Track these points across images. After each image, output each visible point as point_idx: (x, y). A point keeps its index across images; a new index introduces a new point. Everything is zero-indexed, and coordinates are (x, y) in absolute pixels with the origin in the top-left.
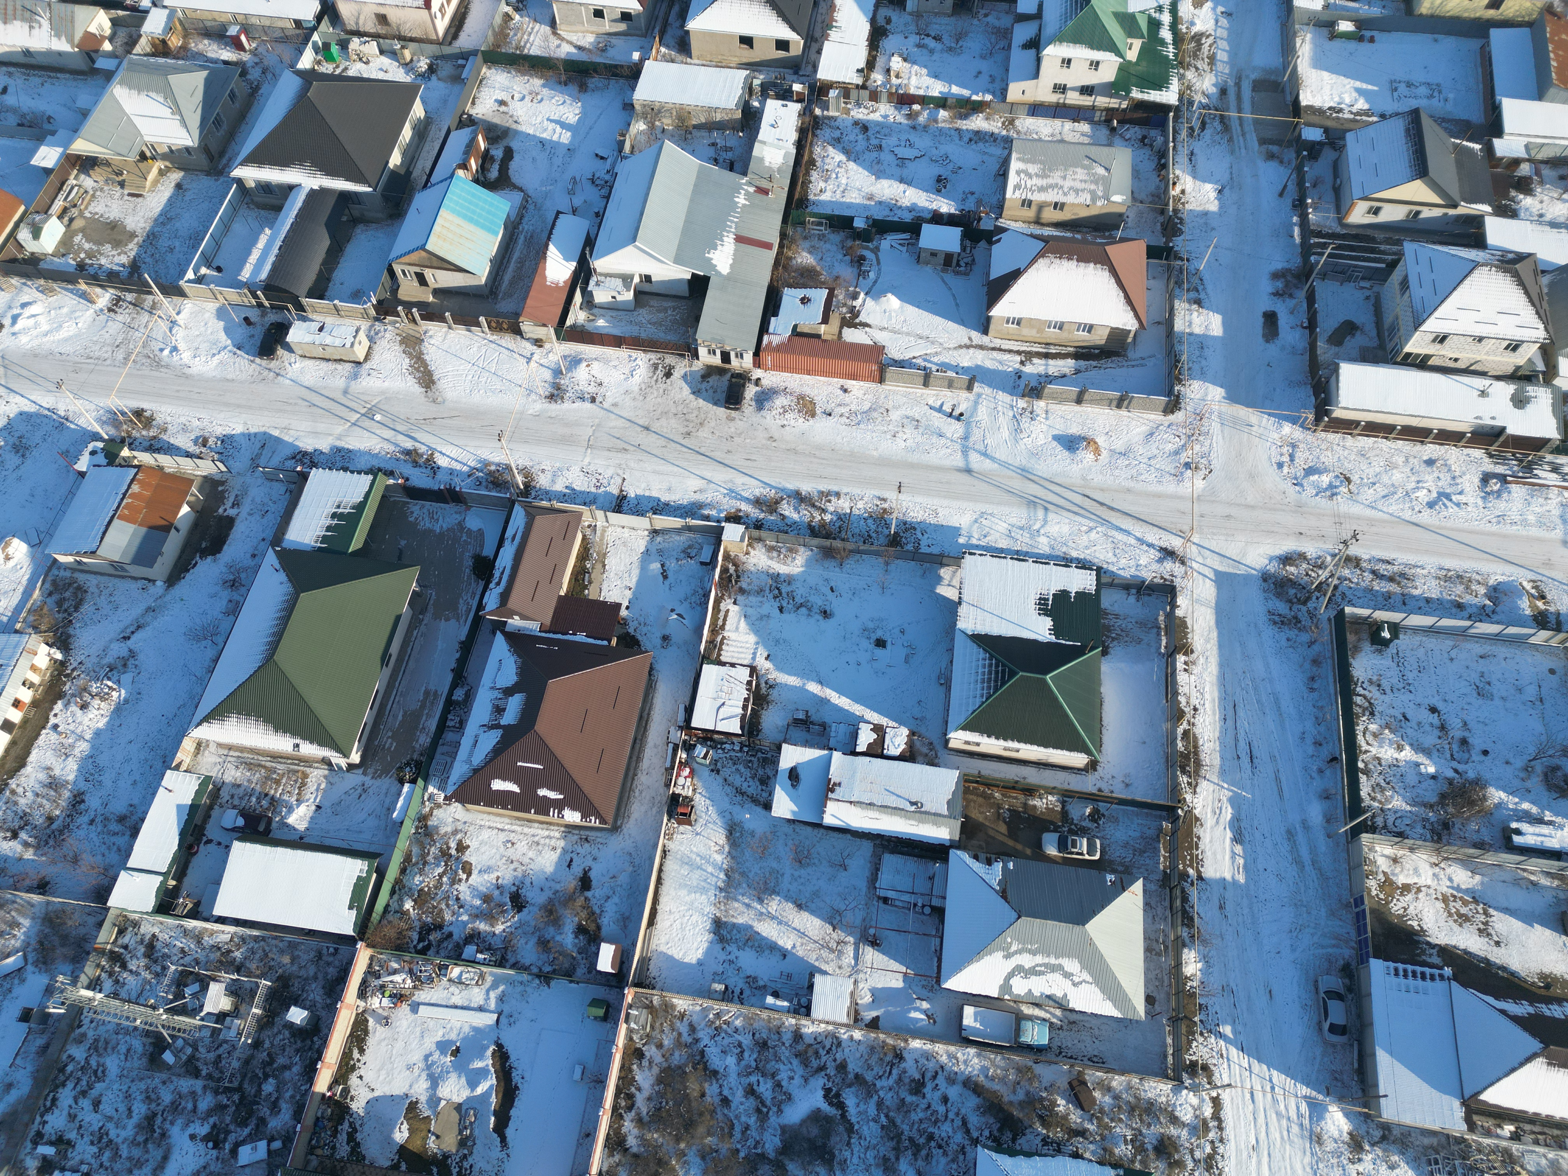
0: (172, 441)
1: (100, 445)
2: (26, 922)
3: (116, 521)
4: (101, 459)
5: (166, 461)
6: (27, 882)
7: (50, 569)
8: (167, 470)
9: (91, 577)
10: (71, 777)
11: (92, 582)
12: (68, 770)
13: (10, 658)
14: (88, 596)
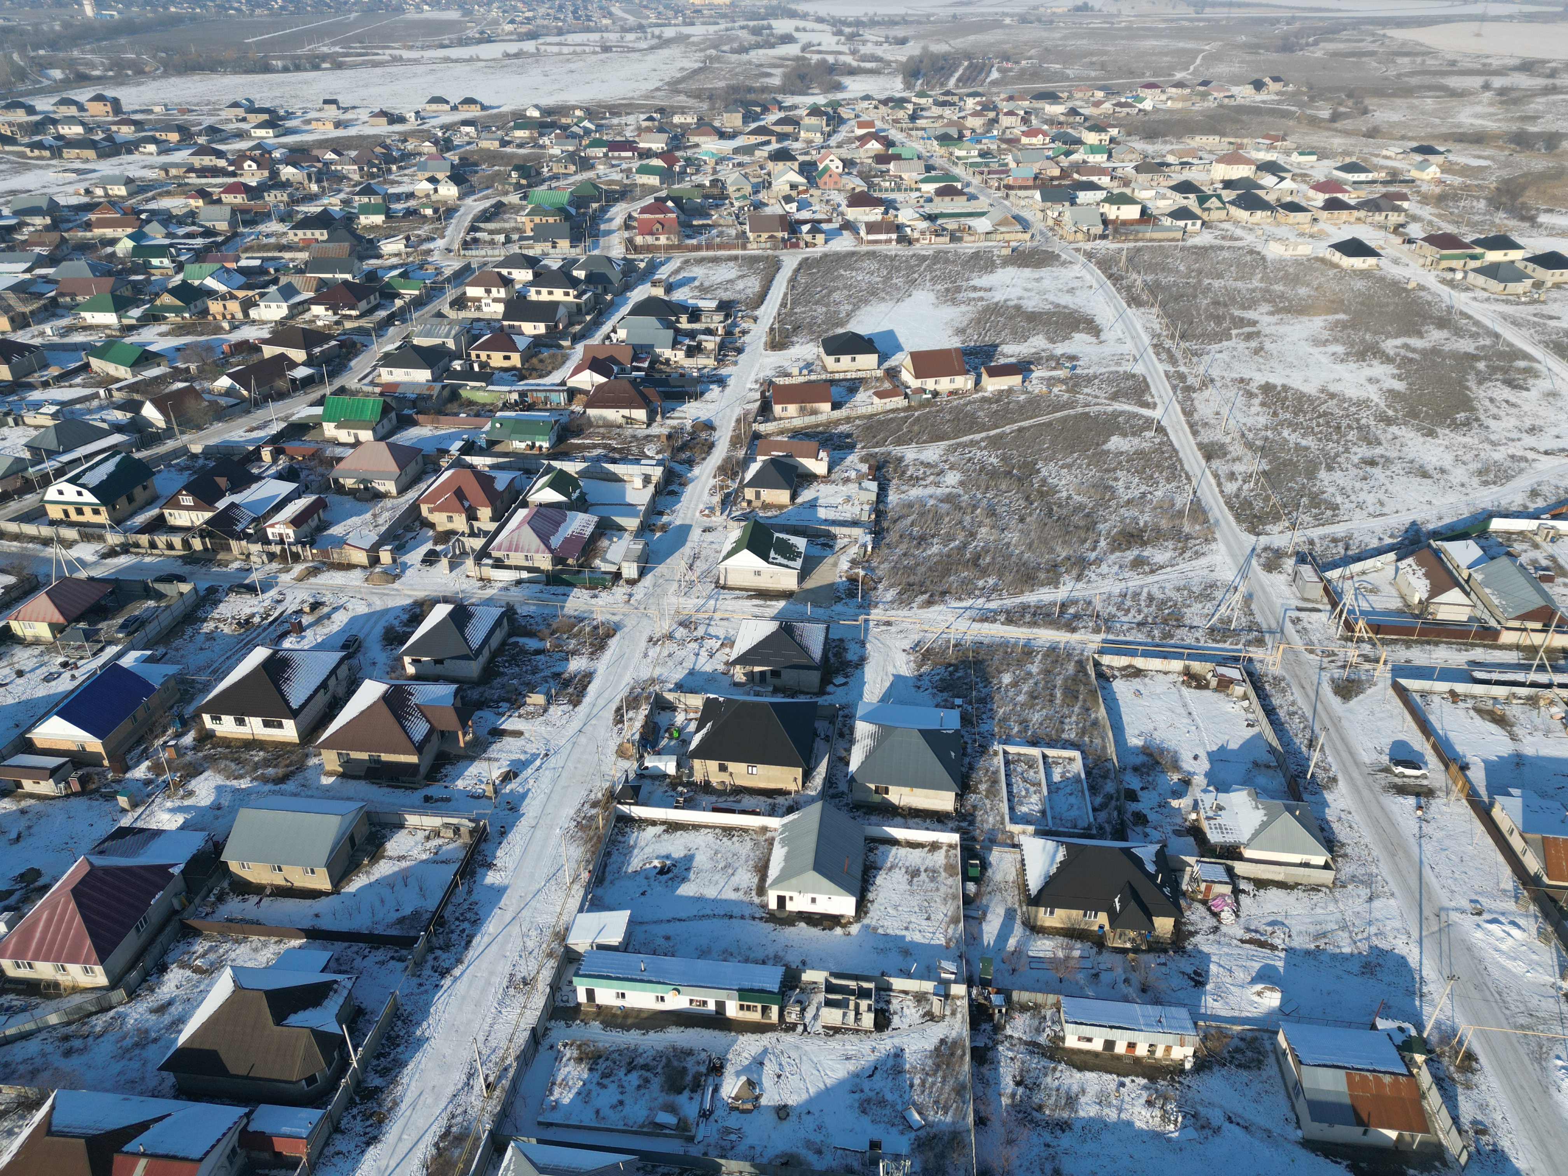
0: (1460, 1098)
1: (1413, 1033)
2: (949, 1119)
3: (1342, 1072)
4: (1399, 1039)
5: (1434, 1100)
6: (982, 1107)
7: (1267, 1031)
8: (1425, 1104)
9: (1276, 1068)
10: (1082, 1114)
11: (1271, 1070)
12: (1088, 1110)
13: (1170, 1027)
14: (1255, 1073)
